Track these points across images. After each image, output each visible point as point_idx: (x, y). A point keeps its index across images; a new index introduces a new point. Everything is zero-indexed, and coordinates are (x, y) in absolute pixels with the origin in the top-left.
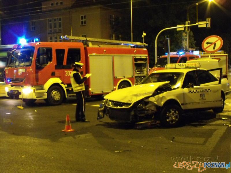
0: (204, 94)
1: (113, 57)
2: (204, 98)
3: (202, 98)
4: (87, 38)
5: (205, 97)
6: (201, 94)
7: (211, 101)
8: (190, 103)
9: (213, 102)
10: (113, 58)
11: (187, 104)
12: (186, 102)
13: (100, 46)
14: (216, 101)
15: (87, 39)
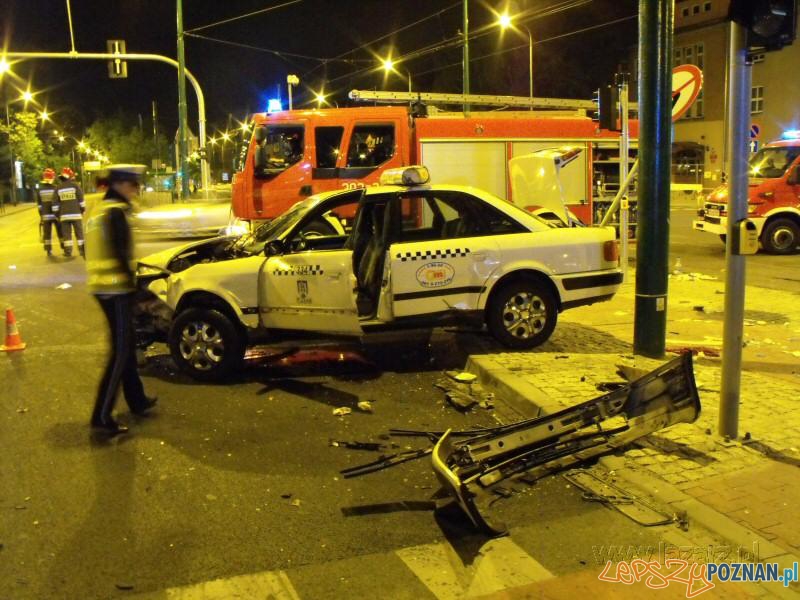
0: (305, 282)
1: (509, 145)
2: (308, 296)
3: (303, 296)
4: (422, 94)
5: (310, 292)
6: (298, 282)
7: (326, 311)
8: (278, 309)
9: (332, 314)
10: (509, 147)
11: (271, 309)
12: (272, 305)
13: (466, 116)
14: (342, 312)
15: (419, 97)
